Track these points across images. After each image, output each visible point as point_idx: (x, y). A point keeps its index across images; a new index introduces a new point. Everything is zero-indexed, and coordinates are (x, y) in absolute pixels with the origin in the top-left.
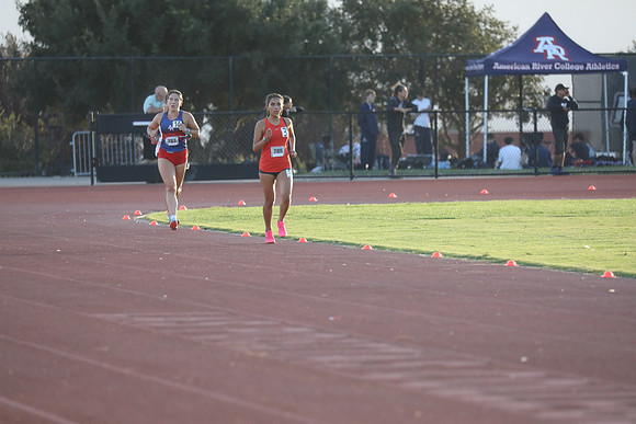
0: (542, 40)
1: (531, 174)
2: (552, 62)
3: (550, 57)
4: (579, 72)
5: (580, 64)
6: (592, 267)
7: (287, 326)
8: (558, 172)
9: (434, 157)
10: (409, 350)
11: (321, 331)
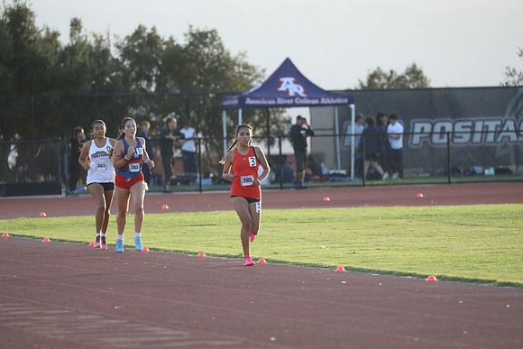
0: (285, 80)
1: (277, 188)
2: (293, 98)
3: (291, 94)
4: (315, 105)
5: (315, 99)
6: (327, 263)
7: (81, 314)
8: (299, 187)
9: (198, 175)
10: (179, 332)
11: (108, 318)
